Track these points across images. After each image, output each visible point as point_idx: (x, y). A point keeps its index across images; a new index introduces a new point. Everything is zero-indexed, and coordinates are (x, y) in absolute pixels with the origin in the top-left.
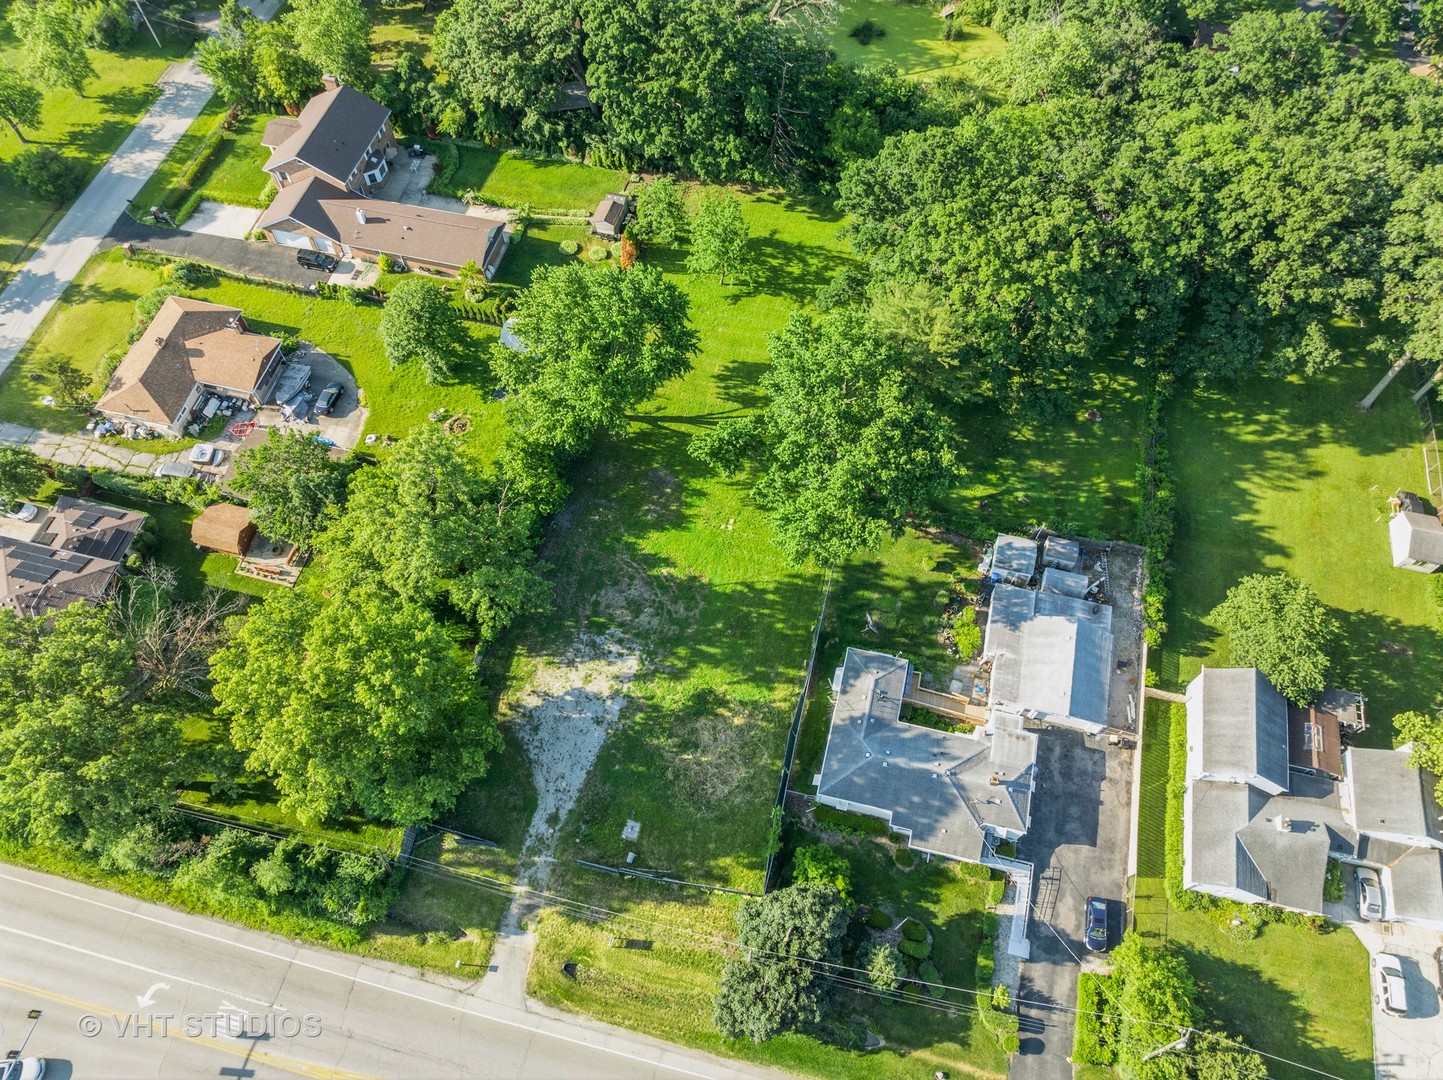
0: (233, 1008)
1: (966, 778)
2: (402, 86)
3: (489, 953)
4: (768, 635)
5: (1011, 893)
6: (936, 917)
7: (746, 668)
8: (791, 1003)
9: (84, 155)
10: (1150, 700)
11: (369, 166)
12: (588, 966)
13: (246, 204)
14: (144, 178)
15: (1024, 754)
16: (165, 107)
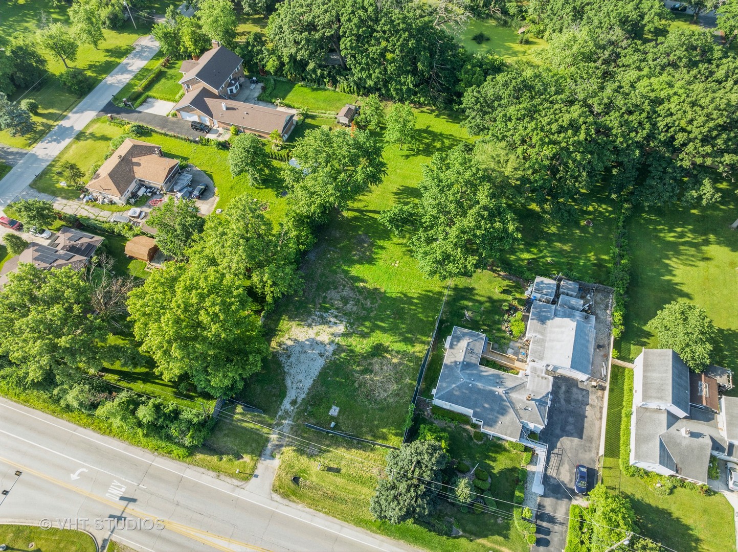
0: (119, 484)
1: (514, 396)
2: (250, 48)
3: (254, 468)
4: (413, 319)
5: (535, 460)
6: (494, 469)
7: (400, 334)
8: (413, 502)
9: (95, 75)
10: (614, 366)
11: (230, 85)
12: (306, 479)
13: (169, 100)
14: (121, 86)
15: (546, 386)
16: (135, 55)
